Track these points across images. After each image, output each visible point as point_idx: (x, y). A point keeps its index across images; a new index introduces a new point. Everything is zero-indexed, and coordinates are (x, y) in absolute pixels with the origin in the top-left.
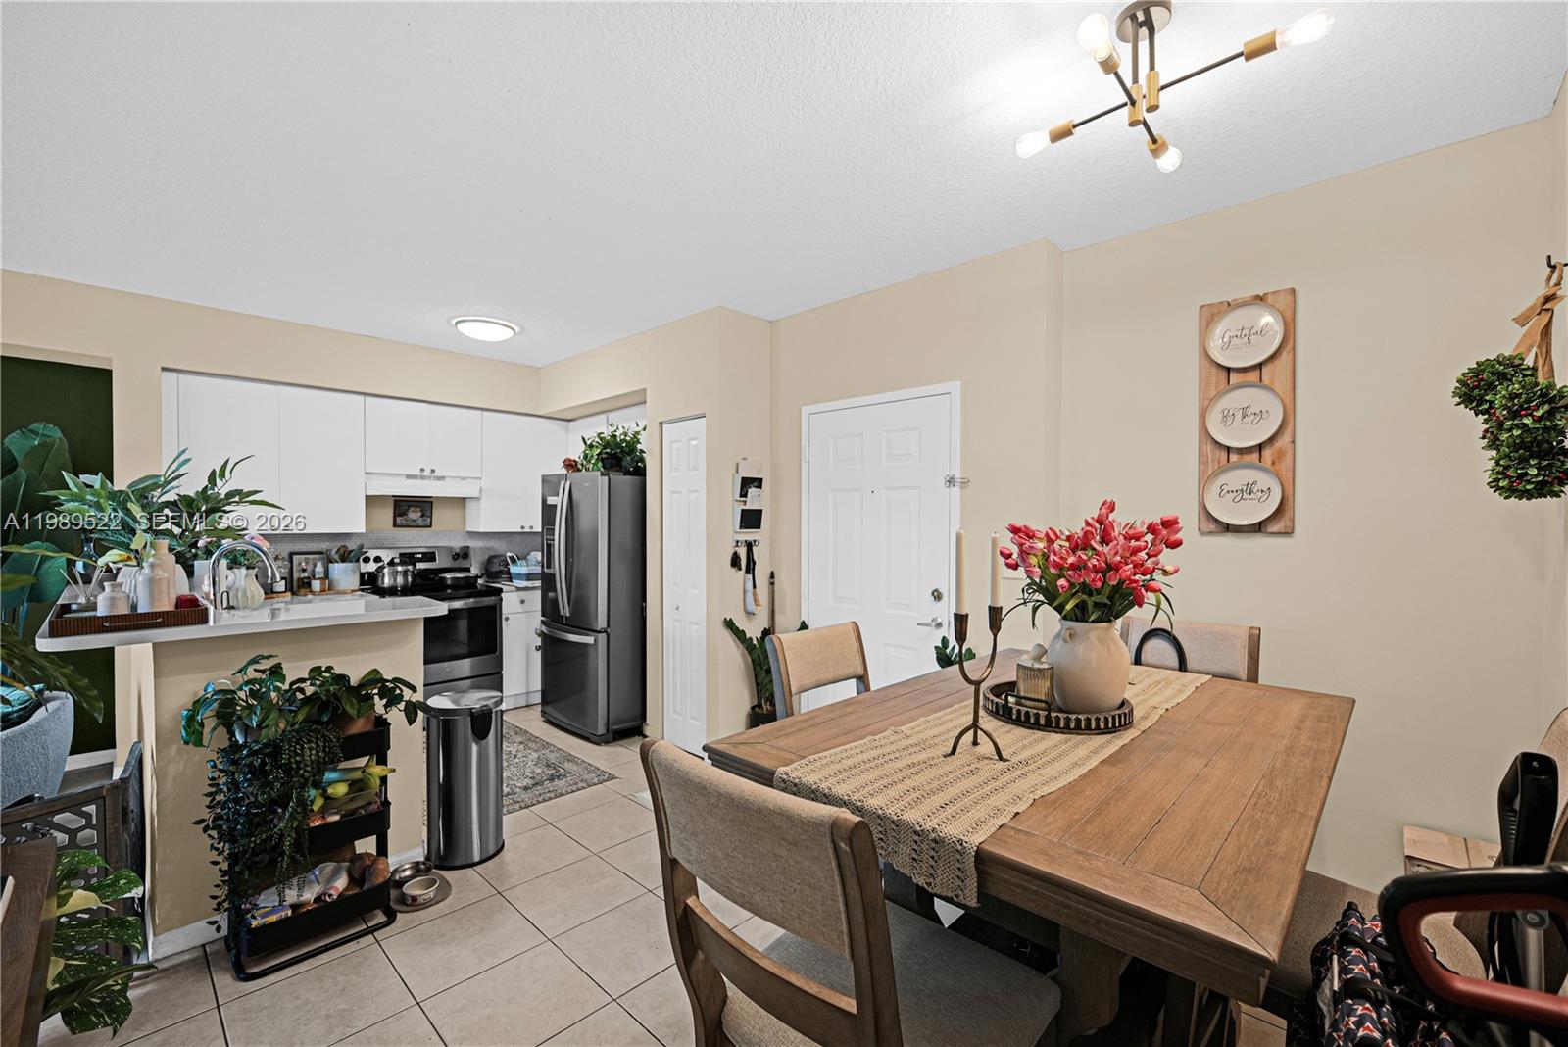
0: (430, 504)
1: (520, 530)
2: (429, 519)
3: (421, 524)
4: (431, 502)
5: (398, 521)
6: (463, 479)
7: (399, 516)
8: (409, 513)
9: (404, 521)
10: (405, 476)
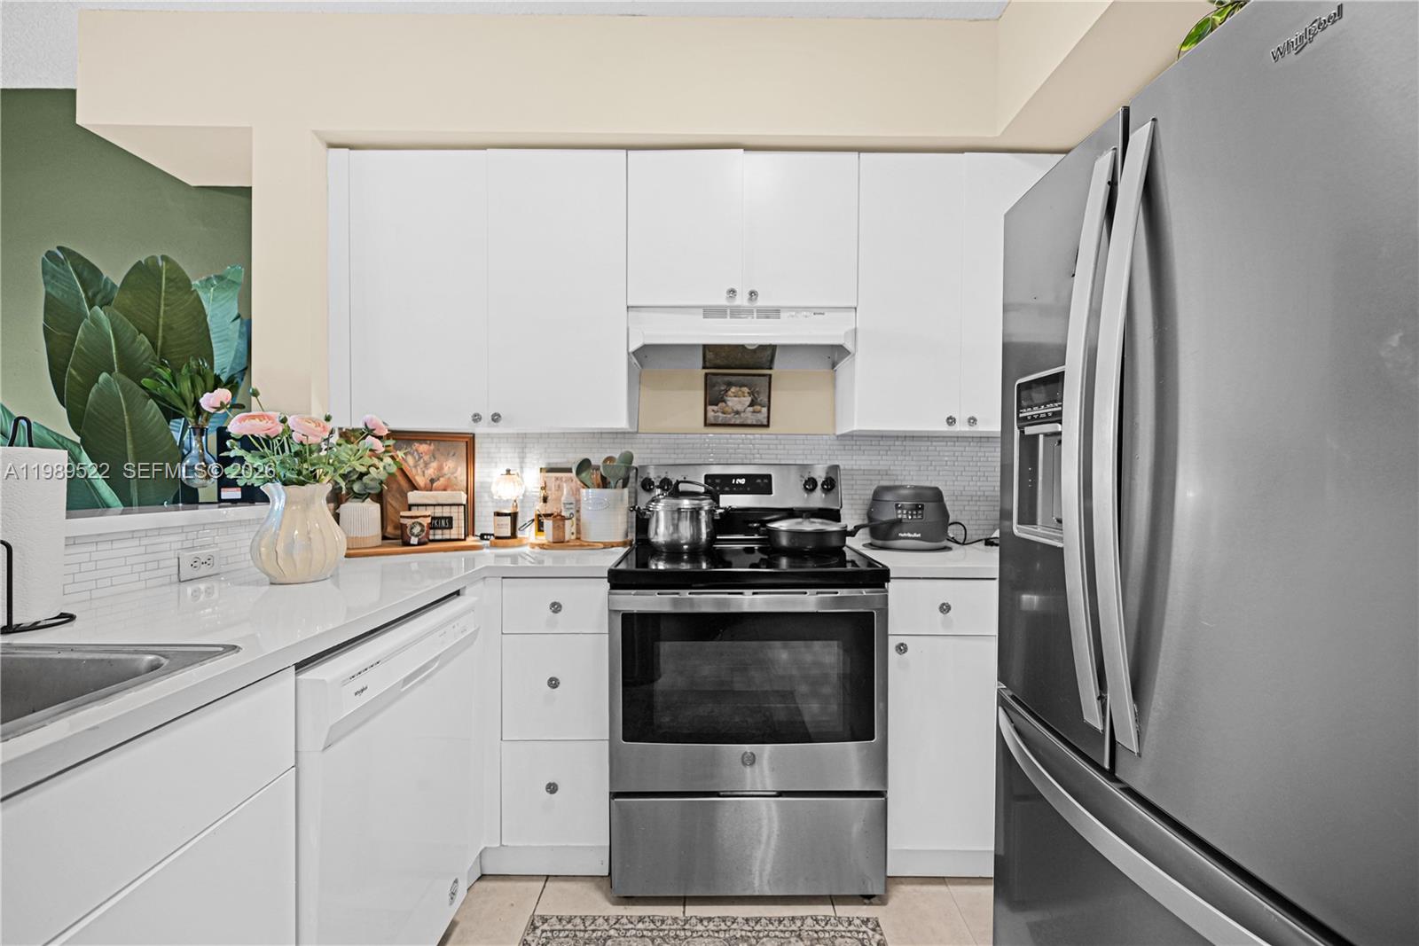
0: (765, 380)
1: (943, 427)
2: (765, 410)
3: (751, 419)
4: (770, 376)
5: (711, 414)
6: (819, 311)
7: (711, 404)
8: (729, 398)
9: (720, 414)
10: (701, 310)
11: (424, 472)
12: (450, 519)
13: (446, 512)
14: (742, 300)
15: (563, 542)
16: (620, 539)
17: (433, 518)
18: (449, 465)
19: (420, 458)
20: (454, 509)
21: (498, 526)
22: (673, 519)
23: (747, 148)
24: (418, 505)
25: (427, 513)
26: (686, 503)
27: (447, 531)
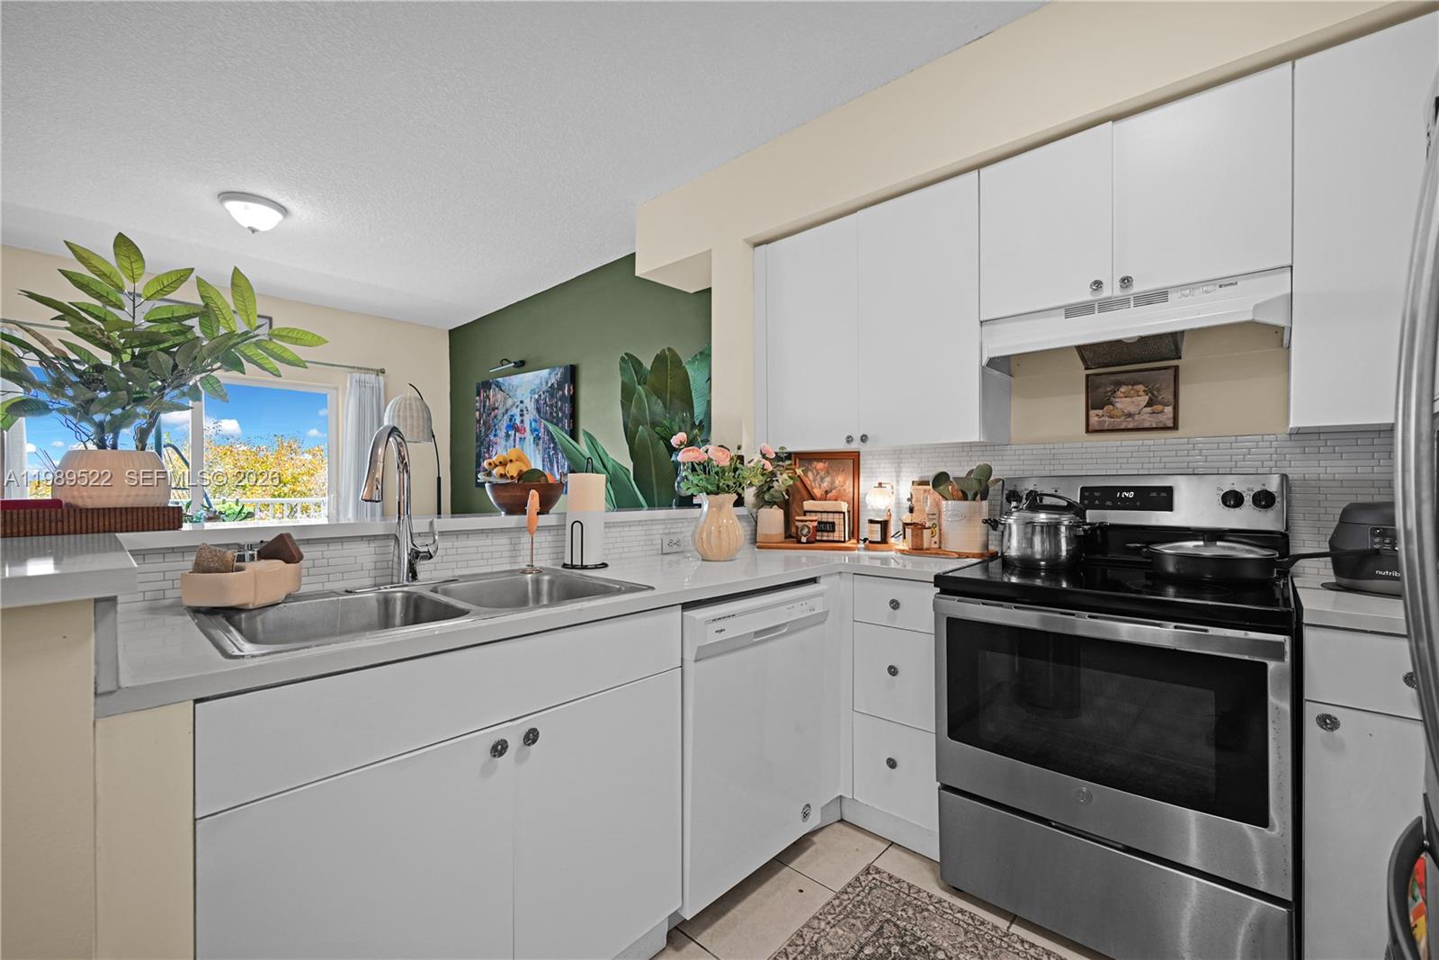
2: (1169, 410)
3: (1148, 421)
4: (1177, 368)
5: (1094, 420)
6: (1228, 282)
7: (1094, 408)
8: (1117, 400)
9: (1107, 419)
10: (1063, 311)
11: (820, 485)
12: (833, 524)
13: (830, 518)
14: (1111, 290)
15: (922, 549)
16: (977, 550)
17: (819, 523)
18: (839, 480)
19: (818, 473)
20: (836, 515)
21: (872, 532)
22: (1025, 533)
23: (1116, 118)
24: (810, 512)
25: (815, 518)
26: (1042, 517)
27: (831, 534)
